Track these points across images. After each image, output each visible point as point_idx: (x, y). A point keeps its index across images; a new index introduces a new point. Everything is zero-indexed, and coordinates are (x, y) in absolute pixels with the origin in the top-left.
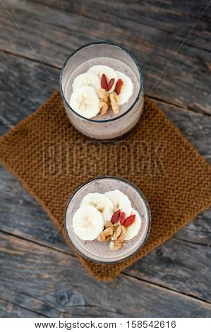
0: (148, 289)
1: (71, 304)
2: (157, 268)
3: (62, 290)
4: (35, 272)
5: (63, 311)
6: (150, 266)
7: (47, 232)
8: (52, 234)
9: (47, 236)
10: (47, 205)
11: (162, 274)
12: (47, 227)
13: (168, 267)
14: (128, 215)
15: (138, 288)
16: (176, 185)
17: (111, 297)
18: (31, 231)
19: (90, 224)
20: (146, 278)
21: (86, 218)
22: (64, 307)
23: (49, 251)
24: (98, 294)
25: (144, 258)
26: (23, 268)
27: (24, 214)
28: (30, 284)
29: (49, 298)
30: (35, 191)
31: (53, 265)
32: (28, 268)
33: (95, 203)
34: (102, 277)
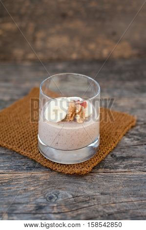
0: (118, 176)
3: (49, 194)
4: (21, 189)
5: (55, 205)
6: (111, 164)
7: (24, 165)
8: (28, 165)
13: (124, 161)
15: (110, 177)
17: (92, 187)
20: (112, 171)
24: (80, 188)
26: (10, 189)
27: (1, 160)
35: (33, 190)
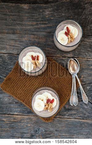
0: (64, 121)
1: (40, 132)
2: (65, 113)
3: (36, 129)
4: (25, 125)
5: (38, 135)
6: (63, 113)
8: (28, 111)
9: (26, 112)
10: (23, 102)
11: (67, 114)
12: (25, 109)
13: (69, 111)
14: (51, 99)
15: (61, 121)
16: (64, 84)
17: (53, 126)
18: (20, 112)
19: (40, 105)
20: (62, 117)
21: (38, 104)
22: (38, 134)
23: (28, 117)
24: (48, 127)
25: (60, 110)
26: (21, 125)
27: (16, 107)
28: (25, 129)
29: (32, 132)
30: (18, 98)
31: (31, 121)
32: (22, 124)
33: (40, 98)
34: (48, 121)
35: (29, 126)
